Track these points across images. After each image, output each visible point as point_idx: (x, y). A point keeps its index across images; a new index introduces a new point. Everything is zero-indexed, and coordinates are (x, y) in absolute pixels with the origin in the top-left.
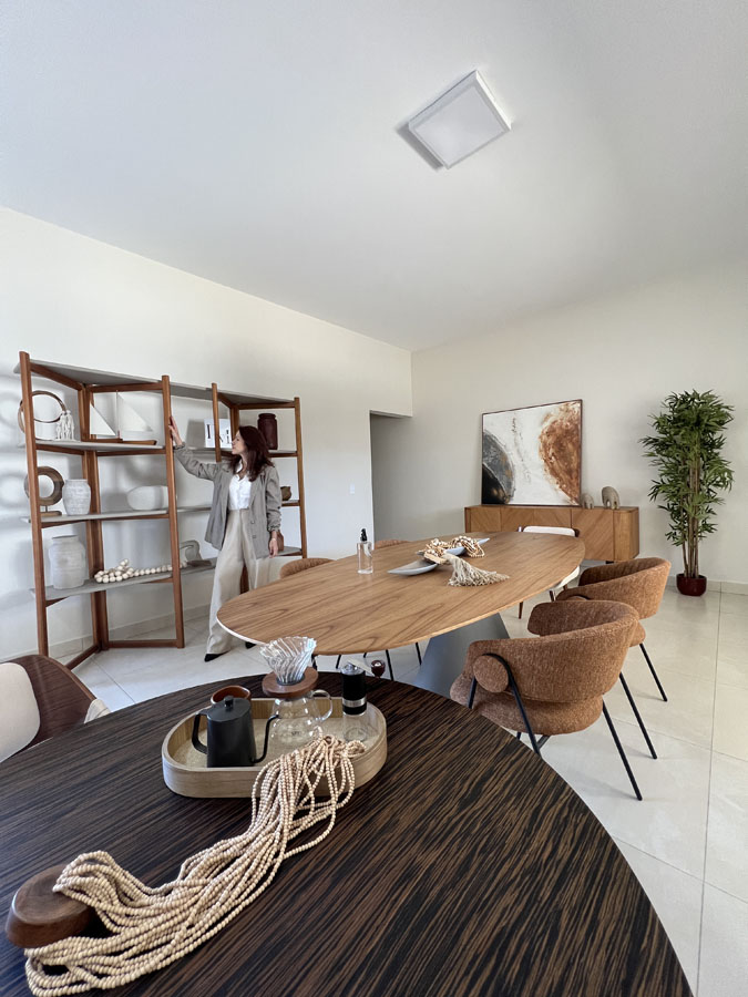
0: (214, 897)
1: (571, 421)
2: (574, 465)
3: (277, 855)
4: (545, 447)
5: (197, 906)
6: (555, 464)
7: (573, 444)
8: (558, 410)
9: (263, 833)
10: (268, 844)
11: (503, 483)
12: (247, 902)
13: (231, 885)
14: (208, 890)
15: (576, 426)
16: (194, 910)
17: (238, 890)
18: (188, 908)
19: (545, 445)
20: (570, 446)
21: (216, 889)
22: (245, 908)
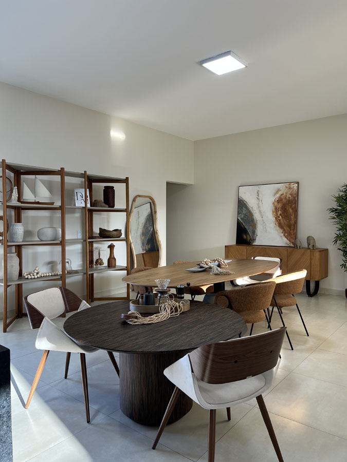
1: (291, 194)
2: (292, 222)
4: (276, 209)
6: (282, 220)
7: (293, 209)
8: (284, 187)
11: (250, 232)
15: (295, 197)
19: (276, 208)
20: (291, 210)
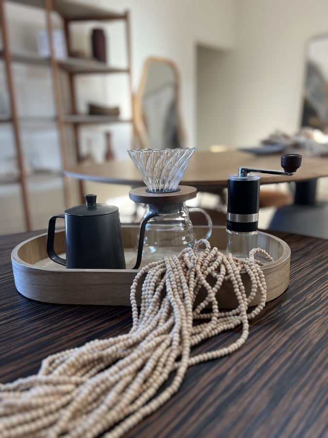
0: (95, 400)
3: (179, 359)
5: (71, 408)
9: (155, 332)
10: (164, 345)
12: (147, 409)
13: (119, 387)
14: (85, 390)
16: (67, 414)
17: (131, 393)
18: (58, 410)
21: (98, 390)
22: (146, 417)
